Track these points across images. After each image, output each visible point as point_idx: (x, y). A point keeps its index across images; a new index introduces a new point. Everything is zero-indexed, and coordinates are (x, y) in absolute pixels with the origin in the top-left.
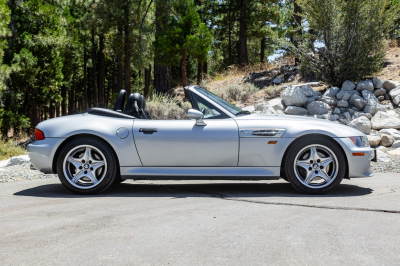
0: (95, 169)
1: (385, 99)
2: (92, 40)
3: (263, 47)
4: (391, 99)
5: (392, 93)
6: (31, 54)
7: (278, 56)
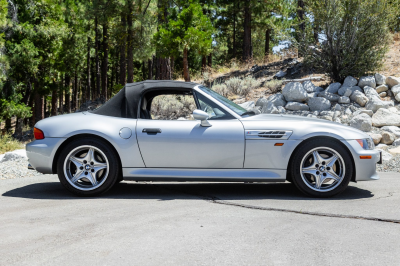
0: (96, 171)
1: (387, 95)
2: (96, 29)
3: (268, 38)
4: (393, 96)
5: (395, 89)
6: (32, 44)
7: (284, 47)
